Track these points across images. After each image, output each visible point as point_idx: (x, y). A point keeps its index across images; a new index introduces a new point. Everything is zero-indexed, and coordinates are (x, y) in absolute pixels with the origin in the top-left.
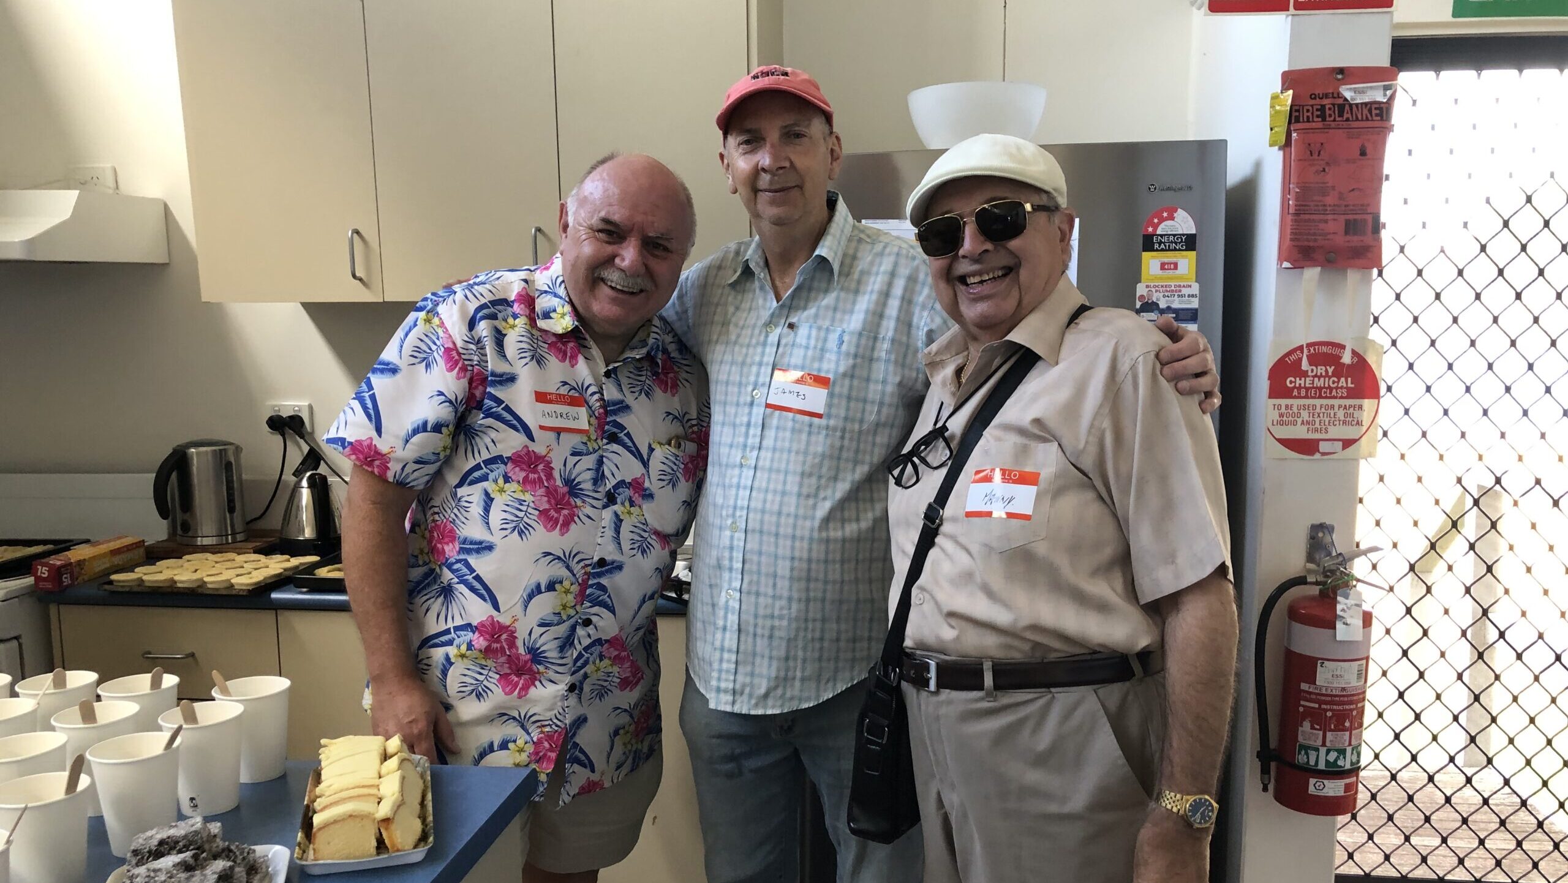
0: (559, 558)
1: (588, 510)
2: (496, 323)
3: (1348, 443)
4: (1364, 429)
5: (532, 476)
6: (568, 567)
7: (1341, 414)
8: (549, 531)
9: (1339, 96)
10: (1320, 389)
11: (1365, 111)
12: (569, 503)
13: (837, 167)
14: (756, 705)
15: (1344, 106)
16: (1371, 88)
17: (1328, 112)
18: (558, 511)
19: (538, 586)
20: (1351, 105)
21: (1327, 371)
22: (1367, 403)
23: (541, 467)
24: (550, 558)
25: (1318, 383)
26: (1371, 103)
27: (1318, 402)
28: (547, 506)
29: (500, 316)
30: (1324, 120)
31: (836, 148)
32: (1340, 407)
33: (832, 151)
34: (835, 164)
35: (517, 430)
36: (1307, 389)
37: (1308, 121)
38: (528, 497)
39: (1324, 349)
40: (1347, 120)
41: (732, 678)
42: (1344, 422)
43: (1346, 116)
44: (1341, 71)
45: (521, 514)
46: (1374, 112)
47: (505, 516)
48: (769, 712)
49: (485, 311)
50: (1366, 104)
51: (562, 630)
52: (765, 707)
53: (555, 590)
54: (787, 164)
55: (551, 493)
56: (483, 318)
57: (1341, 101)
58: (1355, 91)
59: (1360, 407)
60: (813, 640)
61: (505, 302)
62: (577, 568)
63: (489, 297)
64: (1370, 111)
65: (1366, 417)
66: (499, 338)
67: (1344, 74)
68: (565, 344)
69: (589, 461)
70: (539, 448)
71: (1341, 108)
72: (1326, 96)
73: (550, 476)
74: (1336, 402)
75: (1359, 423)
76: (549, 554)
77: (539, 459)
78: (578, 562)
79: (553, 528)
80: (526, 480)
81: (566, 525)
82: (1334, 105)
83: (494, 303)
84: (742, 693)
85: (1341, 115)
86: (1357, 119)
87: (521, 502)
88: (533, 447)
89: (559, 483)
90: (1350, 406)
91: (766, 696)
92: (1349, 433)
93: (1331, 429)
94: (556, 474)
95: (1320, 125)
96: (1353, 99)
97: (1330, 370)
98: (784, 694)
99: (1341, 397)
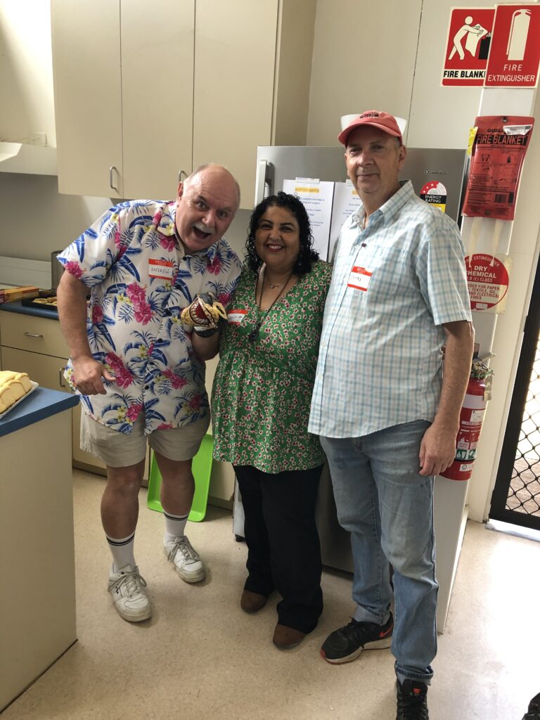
0: (141, 335)
1: (158, 316)
2: (143, 226)
3: (490, 305)
4: (499, 299)
5: (135, 296)
6: (144, 340)
7: (488, 291)
8: (138, 322)
9: (502, 131)
10: (480, 277)
11: (514, 140)
12: (149, 312)
13: (402, 164)
14: (330, 433)
15: (503, 137)
16: (519, 128)
17: (494, 139)
18: (144, 314)
19: (131, 345)
20: (507, 136)
21: (483, 269)
22: (502, 287)
23: (140, 293)
24: (137, 334)
25: (478, 274)
26: (517, 136)
27: (478, 284)
28: (139, 311)
29: (146, 223)
30: (492, 143)
31: (403, 154)
32: (488, 287)
33: (401, 155)
34: (401, 162)
35: (133, 275)
36: (473, 277)
37: (484, 143)
38: (132, 305)
39: (483, 258)
40: (504, 143)
41: (319, 418)
42: (490, 295)
43: (503, 141)
44: (505, 118)
45: (128, 312)
46: (518, 140)
47: (121, 311)
48: (336, 437)
49: (140, 221)
50: (515, 136)
51: (142, 364)
52: (334, 434)
53: (138, 348)
54: (372, 162)
55: (142, 305)
56: (138, 224)
57: (502, 134)
58: (511, 129)
59: (498, 288)
60: (358, 404)
61: (150, 218)
62: (149, 341)
63: (144, 214)
64: (516, 140)
65: (501, 293)
66: (142, 233)
67: (506, 120)
68: (169, 241)
69: (163, 295)
70: (141, 285)
71: (502, 137)
72: (495, 130)
73: (143, 298)
74: (487, 285)
75: (497, 296)
76: (136, 332)
77: (141, 290)
78: (150, 338)
79: (140, 321)
80: (132, 297)
81: (146, 321)
82: (498, 135)
83: (145, 217)
84: (324, 426)
85: (501, 141)
86: (509, 144)
87: (129, 307)
88: (138, 284)
89: (147, 302)
90: (493, 287)
91: (334, 429)
92: (491, 300)
93: (483, 297)
94: (146, 298)
95: (489, 145)
96: (508, 133)
97: (485, 269)
98: (343, 429)
99: (489, 283)
